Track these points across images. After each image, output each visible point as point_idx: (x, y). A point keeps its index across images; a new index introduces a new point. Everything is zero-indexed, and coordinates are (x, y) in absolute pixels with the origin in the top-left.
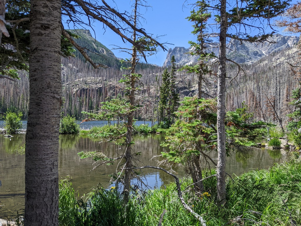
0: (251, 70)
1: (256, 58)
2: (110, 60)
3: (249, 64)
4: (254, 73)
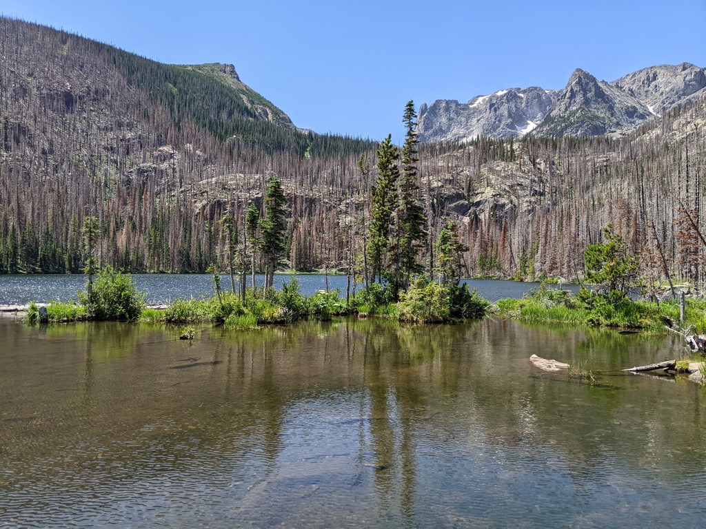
0: (622, 150)
1: (631, 123)
2: (282, 133)
3: (614, 139)
4: (628, 158)
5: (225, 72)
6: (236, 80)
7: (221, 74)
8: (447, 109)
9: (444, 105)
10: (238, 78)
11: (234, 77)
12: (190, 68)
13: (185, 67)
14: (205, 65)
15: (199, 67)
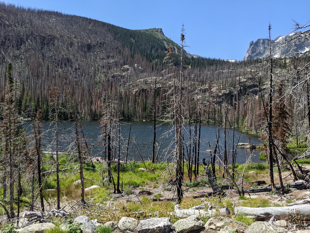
5: (158, 32)
6: (162, 35)
7: (156, 33)
8: (264, 43)
9: (262, 41)
10: (163, 34)
11: (162, 34)
12: (143, 31)
13: (141, 30)
14: (150, 29)
15: (147, 30)
